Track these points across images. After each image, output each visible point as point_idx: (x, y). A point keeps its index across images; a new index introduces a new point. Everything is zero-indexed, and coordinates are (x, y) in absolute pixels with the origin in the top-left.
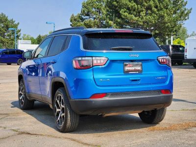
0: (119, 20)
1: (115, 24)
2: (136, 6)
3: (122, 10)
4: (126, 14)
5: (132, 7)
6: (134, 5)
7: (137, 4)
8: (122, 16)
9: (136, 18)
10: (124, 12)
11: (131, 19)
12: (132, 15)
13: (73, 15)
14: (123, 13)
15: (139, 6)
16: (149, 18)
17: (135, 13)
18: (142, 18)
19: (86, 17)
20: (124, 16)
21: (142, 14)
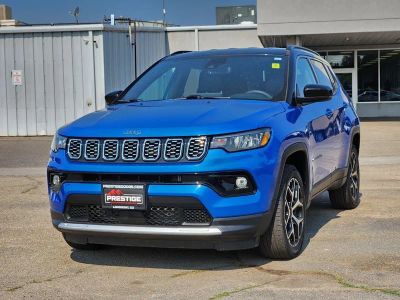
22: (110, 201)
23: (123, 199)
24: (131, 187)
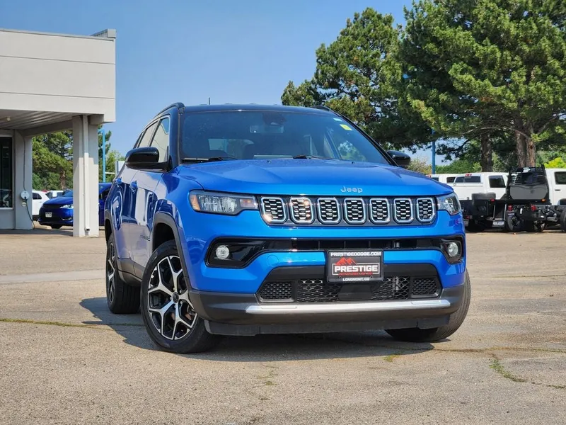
0: (443, 97)
1: (431, 109)
2: (498, 55)
3: (455, 66)
4: (467, 77)
5: (486, 56)
6: (493, 52)
7: (502, 50)
8: (456, 84)
9: (499, 90)
10: (462, 73)
11: (484, 91)
12: (487, 81)
13: (290, 85)
14: (459, 76)
15: (506, 53)
16: (538, 89)
17: (494, 74)
18: (516, 90)
19: (330, 91)
20: (462, 83)
21: (518, 77)
22: (339, 272)
23: (355, 269)
24: (367, 254)
